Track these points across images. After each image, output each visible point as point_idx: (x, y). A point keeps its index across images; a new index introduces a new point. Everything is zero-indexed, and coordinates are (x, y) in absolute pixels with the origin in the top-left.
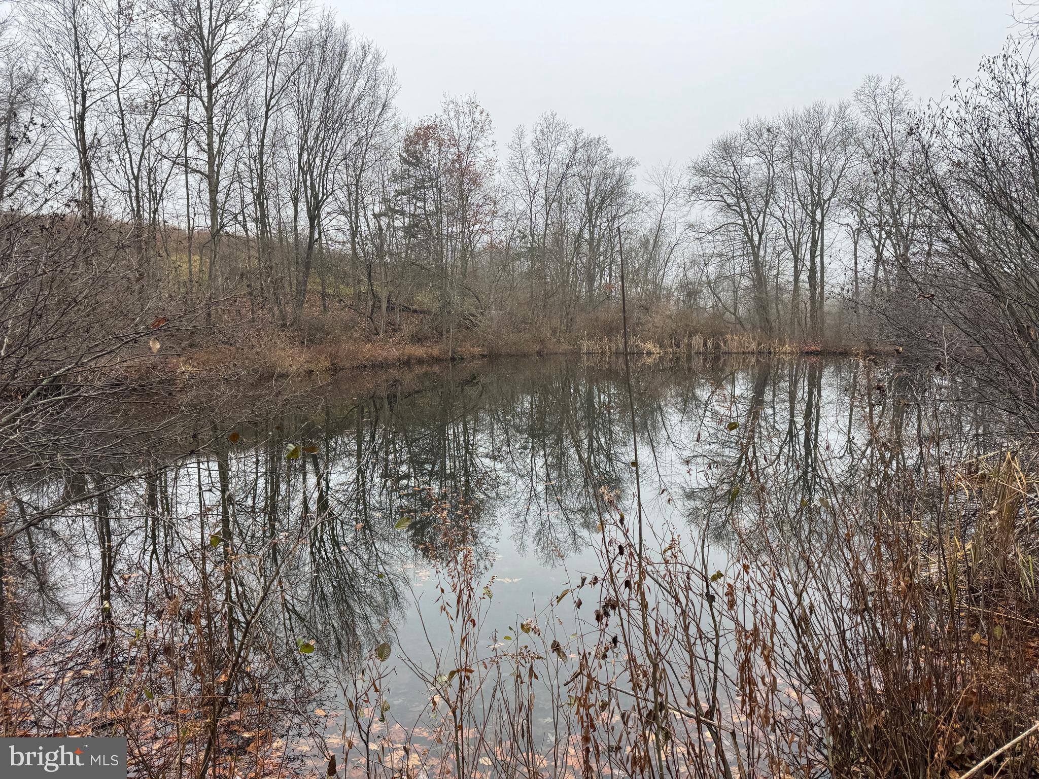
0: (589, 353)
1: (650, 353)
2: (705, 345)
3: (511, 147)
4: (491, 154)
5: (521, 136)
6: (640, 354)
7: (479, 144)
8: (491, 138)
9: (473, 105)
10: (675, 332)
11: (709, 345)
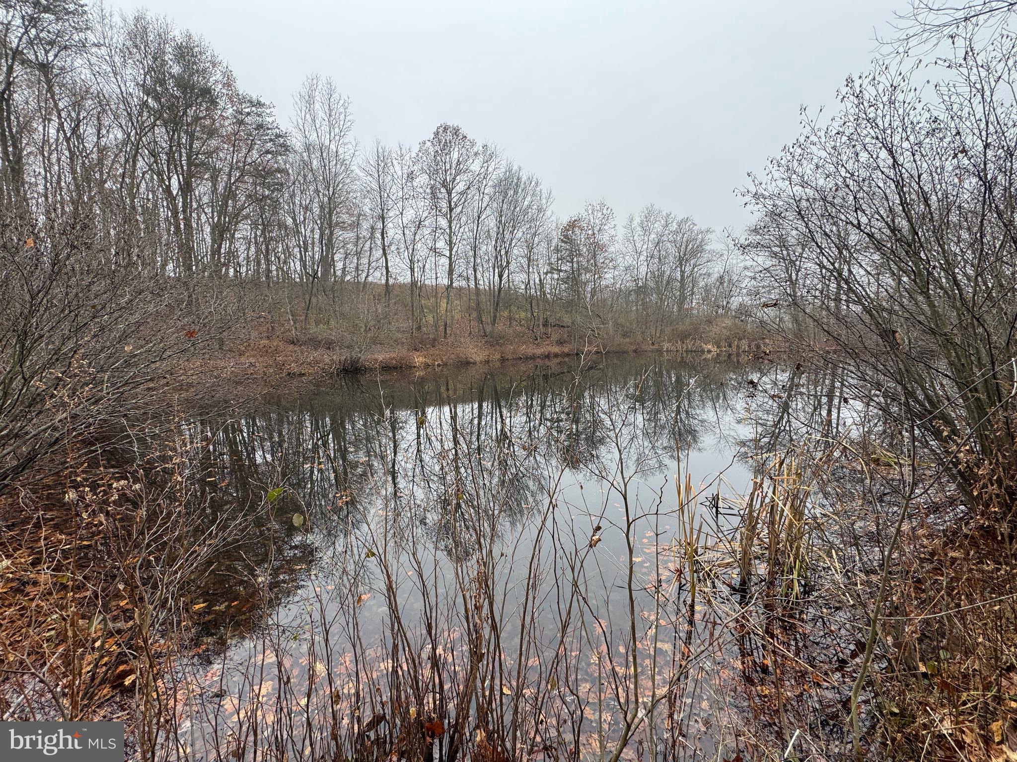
0: (667, 351)
1: (709, 351)
3: (625, 227)
4: (613, 232)
5: (631, 220)
6: (703, 351)
7: (606, 227)
8: (612, 223)
9: (602, 205)
10: (729, 338)
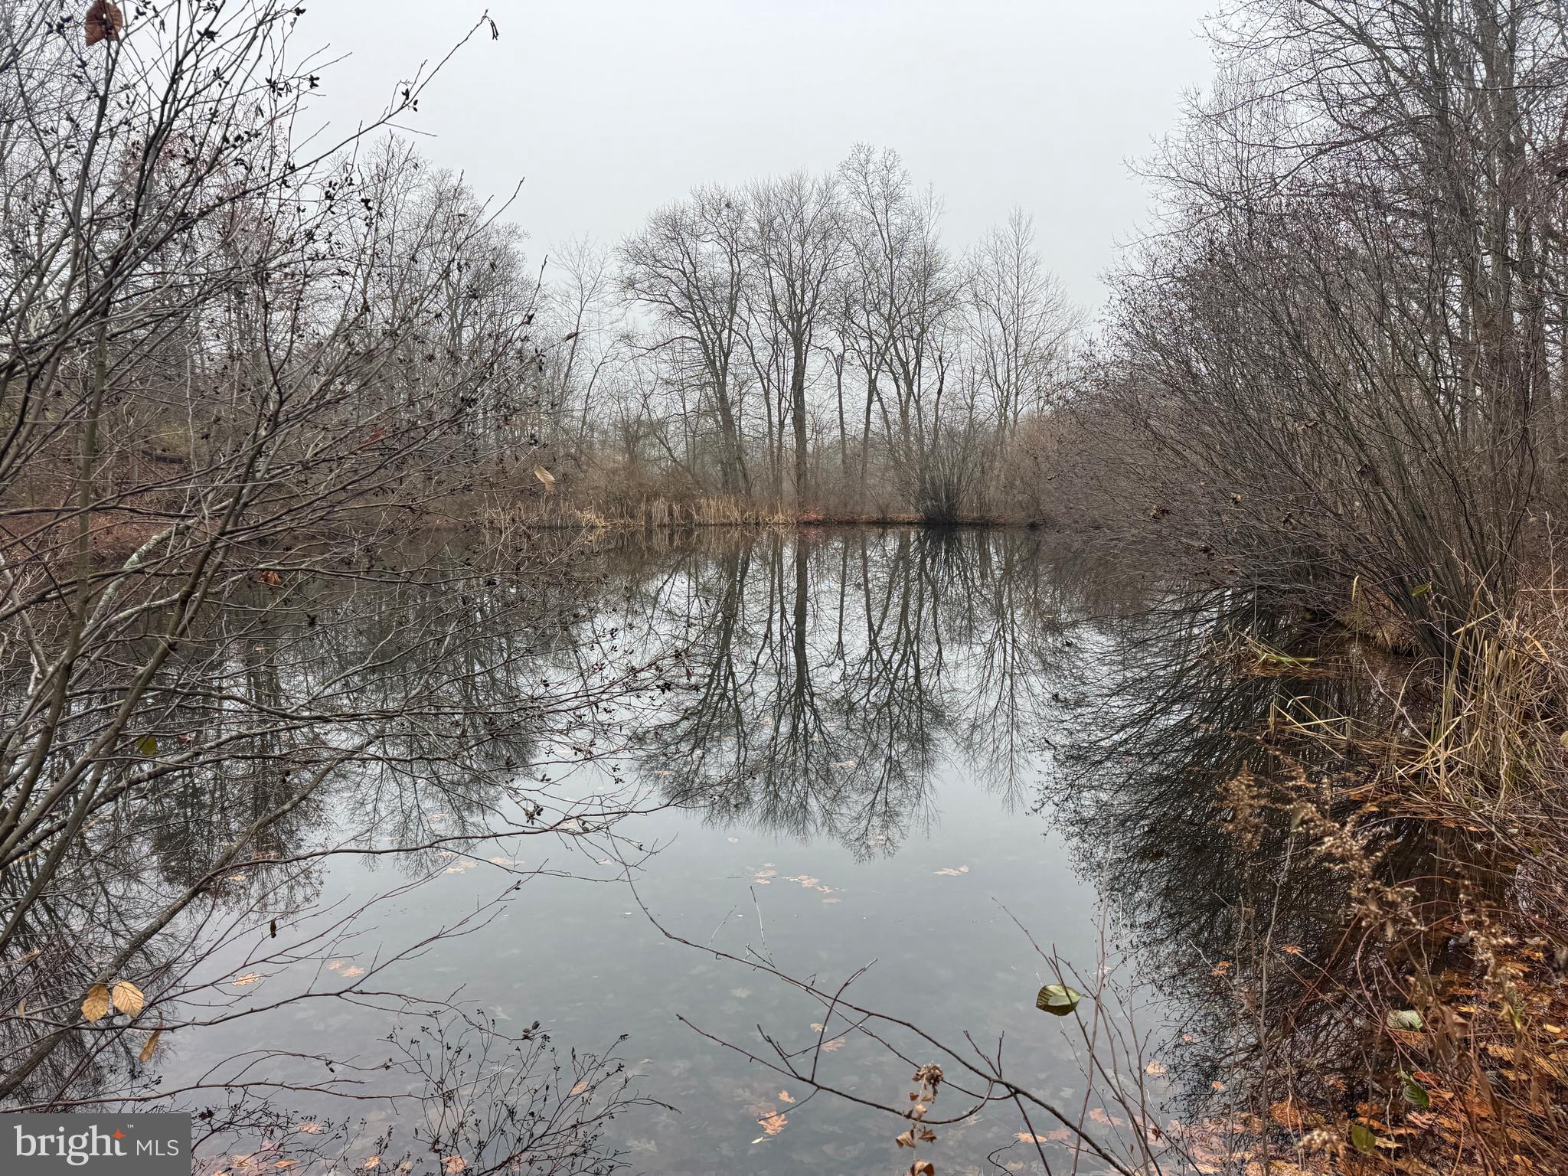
1: (591, 527)
2: (671, 514)
6: (577, 528)
10: (625, 495)
11: (676, 514)
